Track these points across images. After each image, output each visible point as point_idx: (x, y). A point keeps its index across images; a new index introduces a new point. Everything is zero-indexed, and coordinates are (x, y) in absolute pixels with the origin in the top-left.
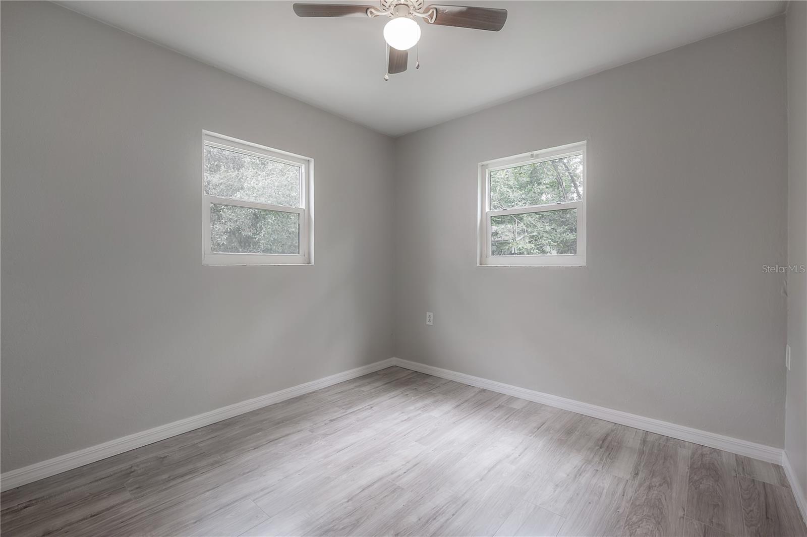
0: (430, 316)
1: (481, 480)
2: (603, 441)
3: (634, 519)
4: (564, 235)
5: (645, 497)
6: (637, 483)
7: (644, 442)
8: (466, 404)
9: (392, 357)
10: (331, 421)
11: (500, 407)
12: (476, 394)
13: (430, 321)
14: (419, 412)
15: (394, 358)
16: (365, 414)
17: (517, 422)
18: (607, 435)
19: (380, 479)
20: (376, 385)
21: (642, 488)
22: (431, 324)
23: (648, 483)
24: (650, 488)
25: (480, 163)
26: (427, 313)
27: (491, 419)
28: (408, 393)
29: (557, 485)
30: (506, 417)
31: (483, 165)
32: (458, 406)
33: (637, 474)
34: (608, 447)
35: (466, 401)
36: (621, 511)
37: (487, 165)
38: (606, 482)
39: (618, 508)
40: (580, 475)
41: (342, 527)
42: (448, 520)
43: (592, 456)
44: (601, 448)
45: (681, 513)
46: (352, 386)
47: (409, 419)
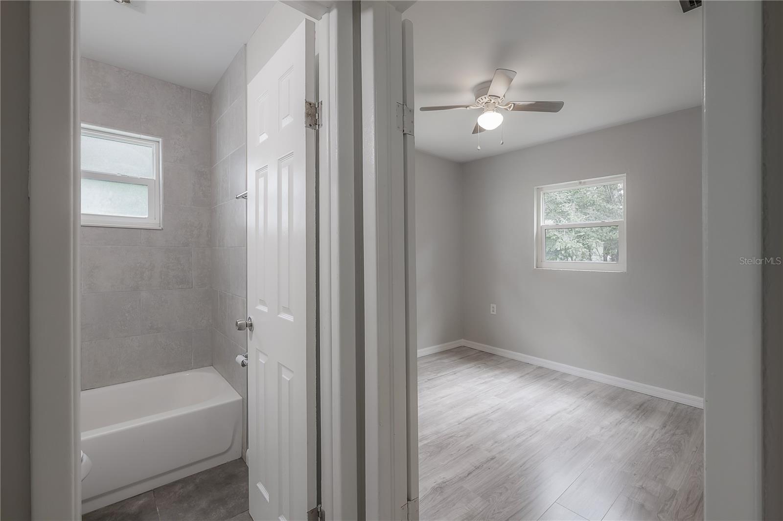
0: (493, 307)
1: (547, 421)
2: (640, 406)
3: (658, 449)
4: (611, 233)
5: (668, 439)
6: (664, 431)
7: (674, 409)
8: (527, 376)
9: (461, 338)
10: (429, 380)
11: (555, 379)
12: (534, 370)
13: (493, 311)
14: (492, 378)
15: (463, 340)
16: (451, 377)
17: (570, 390)
18: (644, 403)
19: (476, 415)
20: (453, 359)
21: (667, 435)
22: (495, 313)
23: (672, 432)
24: (673, 435)
25: (536, 187)
26: (491, 305)
27: (549, 387)
28: (480, 366)
29: (603, 428)
30: (561, 386)
31: (538, 188)
32: (521, 377)
33: (665, 427)
34: (644, 410)
35: (528, 374)
36: (649, 444)
37: (542, 188)
38: (640, 429)
39: (648, 443)
40: (620, 424)
41: (459, 436)
42: (527, 438)
43: (630, 414)
44: (638, 410)
45: (694, 449)
46: (434, 359)
47: (486, 383)
